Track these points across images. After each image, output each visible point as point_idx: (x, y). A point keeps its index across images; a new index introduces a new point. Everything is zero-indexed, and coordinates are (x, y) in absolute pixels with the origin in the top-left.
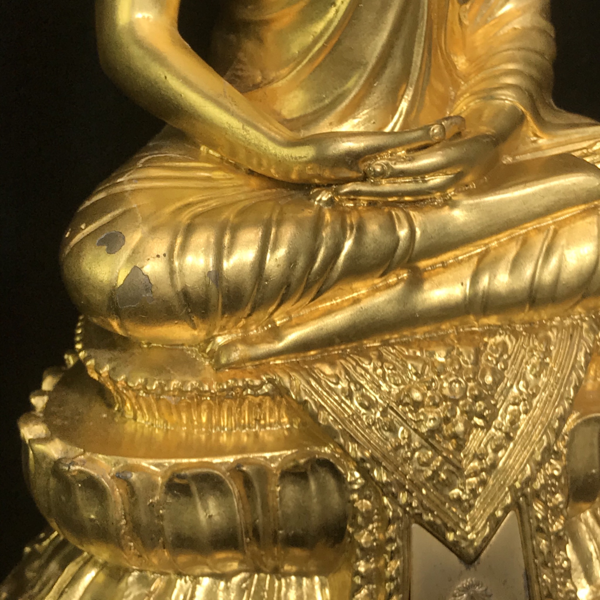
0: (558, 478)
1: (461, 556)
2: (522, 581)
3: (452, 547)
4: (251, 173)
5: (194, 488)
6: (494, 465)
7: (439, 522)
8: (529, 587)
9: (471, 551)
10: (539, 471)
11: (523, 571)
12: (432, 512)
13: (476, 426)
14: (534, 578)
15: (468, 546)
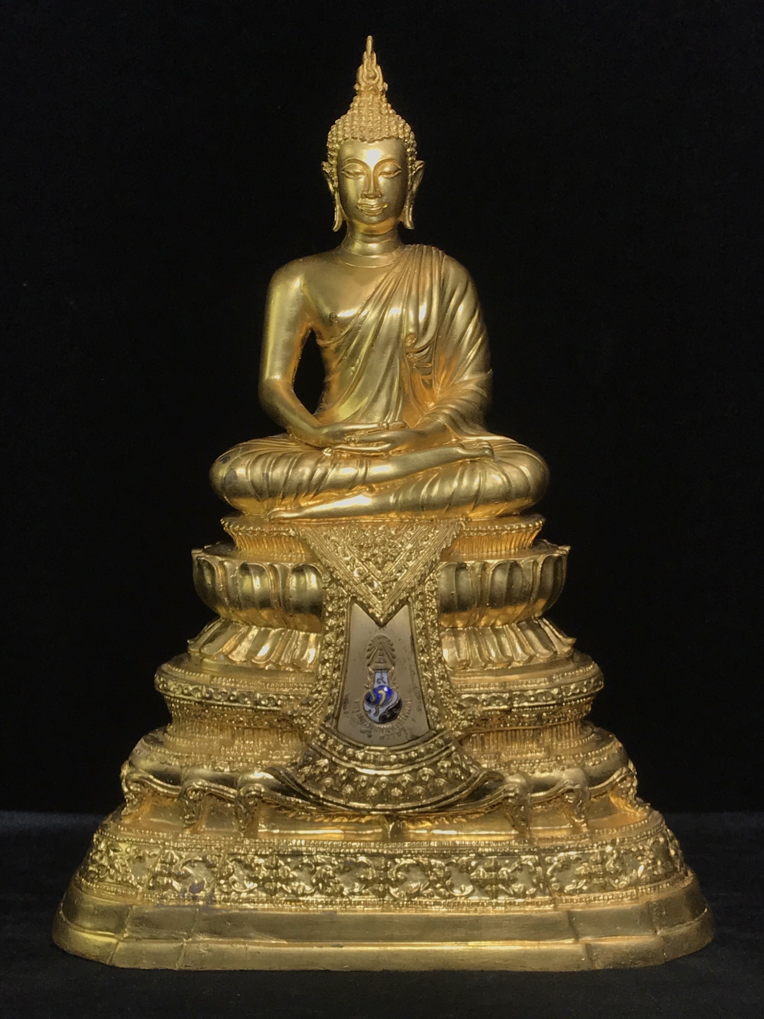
0: (432, 592)
1: (378, 623)
2: (409, 641)
3: (372, 616)
4: (307, 444)
5: (252, 571)
6: (395, 580)
7: (364, 602)
8: (413, 645)
9: (382, 620)
10: (419, 585)
11: (410, 636)
12: (361, 596)
13: (389, 560)
14: (415, 640)
15: (380, 618)
